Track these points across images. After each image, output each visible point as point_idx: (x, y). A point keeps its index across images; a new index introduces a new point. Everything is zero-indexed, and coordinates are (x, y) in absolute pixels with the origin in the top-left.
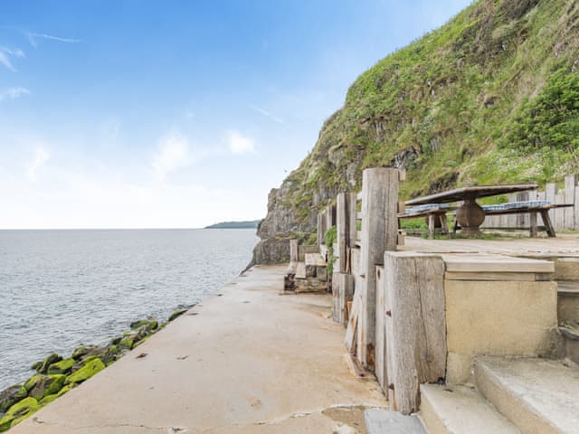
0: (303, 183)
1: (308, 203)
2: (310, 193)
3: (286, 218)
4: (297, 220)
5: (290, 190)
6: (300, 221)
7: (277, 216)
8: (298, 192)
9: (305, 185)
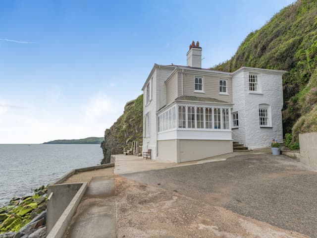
1: (123, 137)
2: (123, 133)
8: (119, 133)
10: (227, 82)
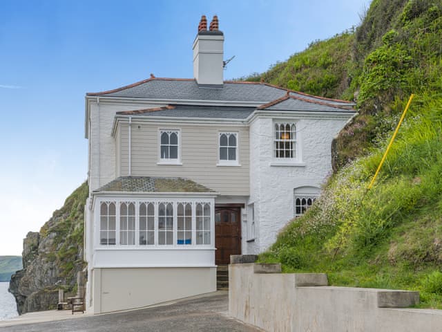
0: (69, 235)
1: (74, 257)
2: (76, 246)
3: (49, 272)
4: (62, 274)
5: (55, 242)
6: (65, 276)
7: (41, 269)
8: (64, 244)
9: (70, 238)
10: (237, 137)
